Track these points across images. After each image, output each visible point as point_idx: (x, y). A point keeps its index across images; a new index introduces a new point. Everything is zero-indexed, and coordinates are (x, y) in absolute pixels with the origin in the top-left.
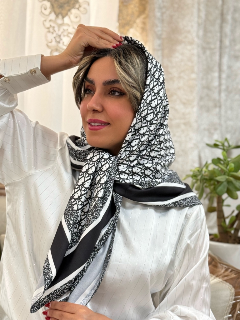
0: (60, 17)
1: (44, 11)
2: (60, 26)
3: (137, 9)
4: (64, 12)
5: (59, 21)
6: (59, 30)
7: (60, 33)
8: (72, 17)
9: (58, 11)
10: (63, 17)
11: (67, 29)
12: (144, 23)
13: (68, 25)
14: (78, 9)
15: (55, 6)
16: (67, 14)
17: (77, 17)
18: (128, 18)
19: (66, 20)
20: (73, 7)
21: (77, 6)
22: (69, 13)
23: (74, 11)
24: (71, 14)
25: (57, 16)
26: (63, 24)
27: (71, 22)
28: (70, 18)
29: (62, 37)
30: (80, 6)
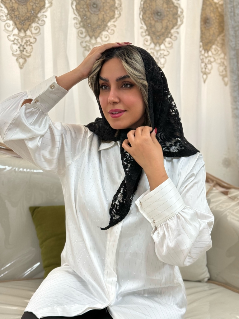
0: (158, 45)
1: (146, 43)
2: (157, 51)
3: (217, 30)
4: (160, 41)
5: (157, 48)
6: (157, 54)
7: (158, 56)
8: (166, 44)
9: (155, 41)
10: (160, 45)
11: (163, 53)
12: (223, 40)
13: (164, 50)
14: (170, 38)
15: (154, 38)
16: (162, 43)
17: (169, 44)
18: (211, 38)
19: (162, 47)
20: (167, 37)
21: (170, 35)
22: (164, 42)
23: (168, 40)
24: (165, 42)
25: (155, 45)
26: (160, 50)
27: (166, 47)
28: (165, 45)
29: (160, 59)
30: (172, 35)
